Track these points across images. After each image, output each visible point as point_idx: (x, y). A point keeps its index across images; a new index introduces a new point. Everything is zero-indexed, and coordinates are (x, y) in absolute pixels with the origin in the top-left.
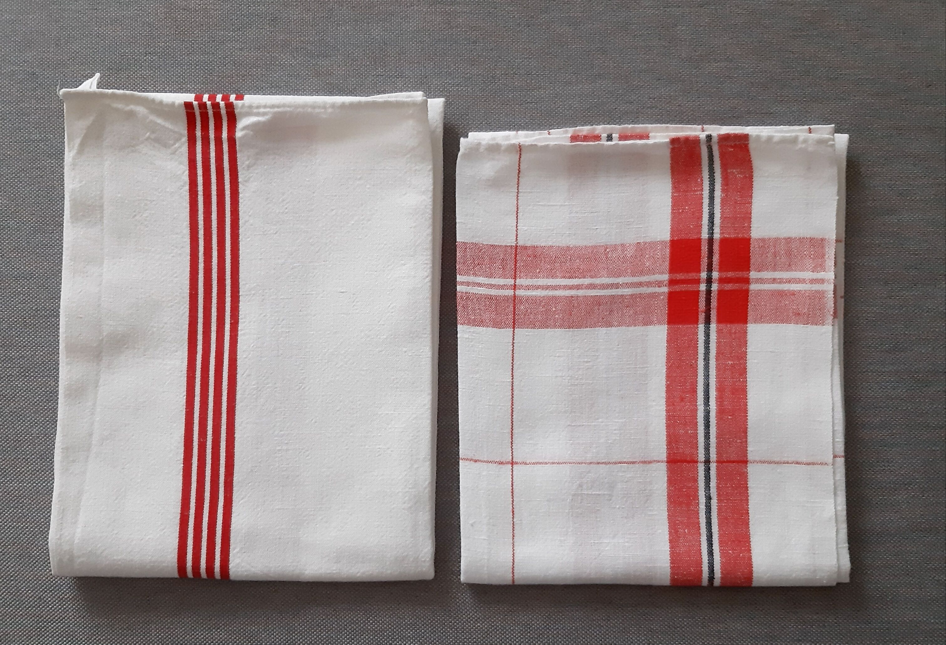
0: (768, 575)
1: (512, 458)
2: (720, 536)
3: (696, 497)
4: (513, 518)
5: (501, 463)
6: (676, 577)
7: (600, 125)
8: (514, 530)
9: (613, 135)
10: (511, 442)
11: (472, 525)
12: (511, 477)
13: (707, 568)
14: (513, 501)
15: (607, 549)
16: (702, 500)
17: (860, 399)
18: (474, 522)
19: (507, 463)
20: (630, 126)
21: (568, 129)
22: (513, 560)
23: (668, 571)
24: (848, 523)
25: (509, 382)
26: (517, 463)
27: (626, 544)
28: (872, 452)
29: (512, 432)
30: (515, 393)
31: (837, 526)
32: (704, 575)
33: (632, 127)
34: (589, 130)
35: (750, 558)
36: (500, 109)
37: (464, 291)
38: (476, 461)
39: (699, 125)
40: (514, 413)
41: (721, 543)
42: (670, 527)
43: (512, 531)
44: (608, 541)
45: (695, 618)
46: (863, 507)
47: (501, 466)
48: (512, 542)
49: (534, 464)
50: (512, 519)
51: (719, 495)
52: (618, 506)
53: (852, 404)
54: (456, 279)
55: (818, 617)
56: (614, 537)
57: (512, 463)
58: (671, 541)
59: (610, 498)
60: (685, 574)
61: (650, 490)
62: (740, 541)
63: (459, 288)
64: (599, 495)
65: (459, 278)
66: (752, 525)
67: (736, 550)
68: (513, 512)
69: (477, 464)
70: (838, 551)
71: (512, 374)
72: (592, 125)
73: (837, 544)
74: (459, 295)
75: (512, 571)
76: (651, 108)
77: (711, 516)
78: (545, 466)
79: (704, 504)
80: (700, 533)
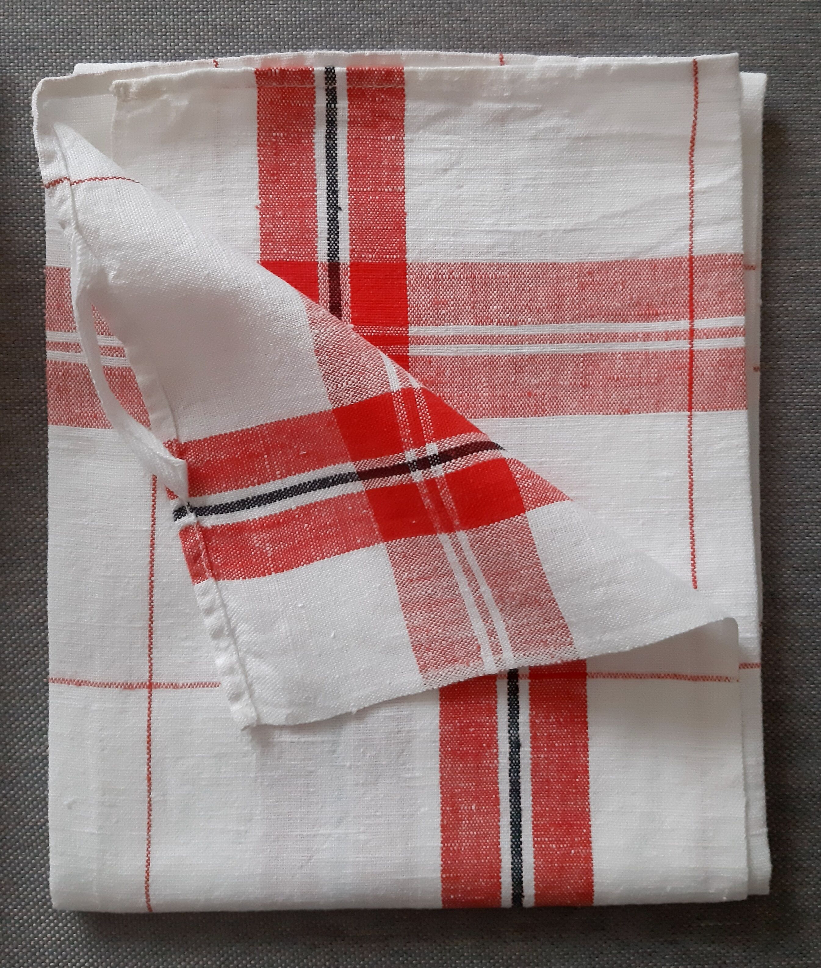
0: (621, 888)
1: (151, 677)
2: (536, 816)
3: (493, 743)
4: (149, 791)
5: (129, 686)
6: (452, 897)
7: (313, 49)
8: (150, 815)
9: (337, 69)
10: (149, 646)
11: (70, 807)
12: (147, 712)
13: (510, 879)
14: (149, 759)
15: (324, 847)
16: (504, 747)
17: (790, 553)
18: (74, 802)
19: (140, 686)
20: (367, 53)
21: (252, 56)
22: (147, 872)
23: (439, 885)
24: (767, 787)
25: (146, 531)
26: (159, 686)
27: (362, 837)
28: (810, 648)
29: (150, 626)
30: (157, 552)
31: (746, 795)
32: (503, 891)
33: (371, 56)
34: (290, 60)
35: (589, 858)
36: (140, 22)
37: (60, 360)
38: (79, 684)
39: (496, 52)
40: (155, 591)
41: (536, 828)
42: (444, 802)
43: (147, 817)
44: (328, 831)
45: (493, 959)
46: (796, 749)
47: (128, 692)
48: (147, 837)
49: (191, 686)
50: (147, 794)
51: (534, 738)
52: (348, 764)
53: (775, 562)
54: (45, 336)
55: (714, 949)
56: (340, 822)
57: (150, 686)
58: (444, 828)
59: (334, 748)
60: (469, 891)
61: (408, 732)
62: (571, 826)
63: (52, 355)
64: (313, 743)
65: (51, 336)
66: (594, 793)
67: (563, 842)
68: (149, 779)
69: (84, 689)
70: (748, 842)
71: (153, 516)
72: (296, 50)
73: (747, 830)
74: (49, 369)
75: (146, 893)
76: (416, 23)
77: (519, 778)
78: (212, 691)
79: (508, 755)
80: (499, 810)
